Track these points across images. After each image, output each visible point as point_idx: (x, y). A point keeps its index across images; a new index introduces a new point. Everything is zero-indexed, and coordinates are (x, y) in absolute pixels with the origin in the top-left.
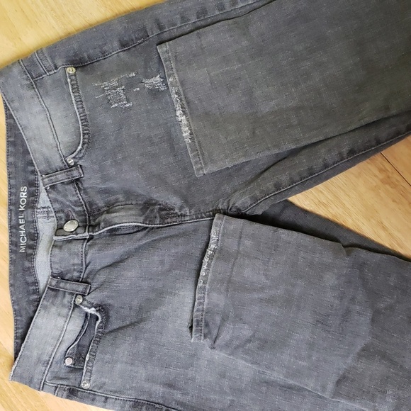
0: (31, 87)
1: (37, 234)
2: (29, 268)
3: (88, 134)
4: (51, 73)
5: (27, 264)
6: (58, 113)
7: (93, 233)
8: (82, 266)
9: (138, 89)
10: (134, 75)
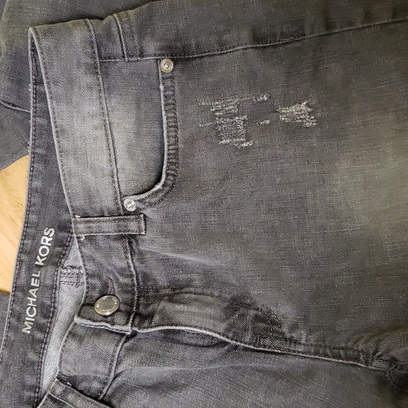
0: (93, 70)
1: (54, 307)
2: (33, 363)
3: (173, 175)
4: (131, 59)
5: (32, 356)
6: (124, 123)
7: (140, 328)
8: (109, 375)
9: (268, 122)
10: (265, 98)
